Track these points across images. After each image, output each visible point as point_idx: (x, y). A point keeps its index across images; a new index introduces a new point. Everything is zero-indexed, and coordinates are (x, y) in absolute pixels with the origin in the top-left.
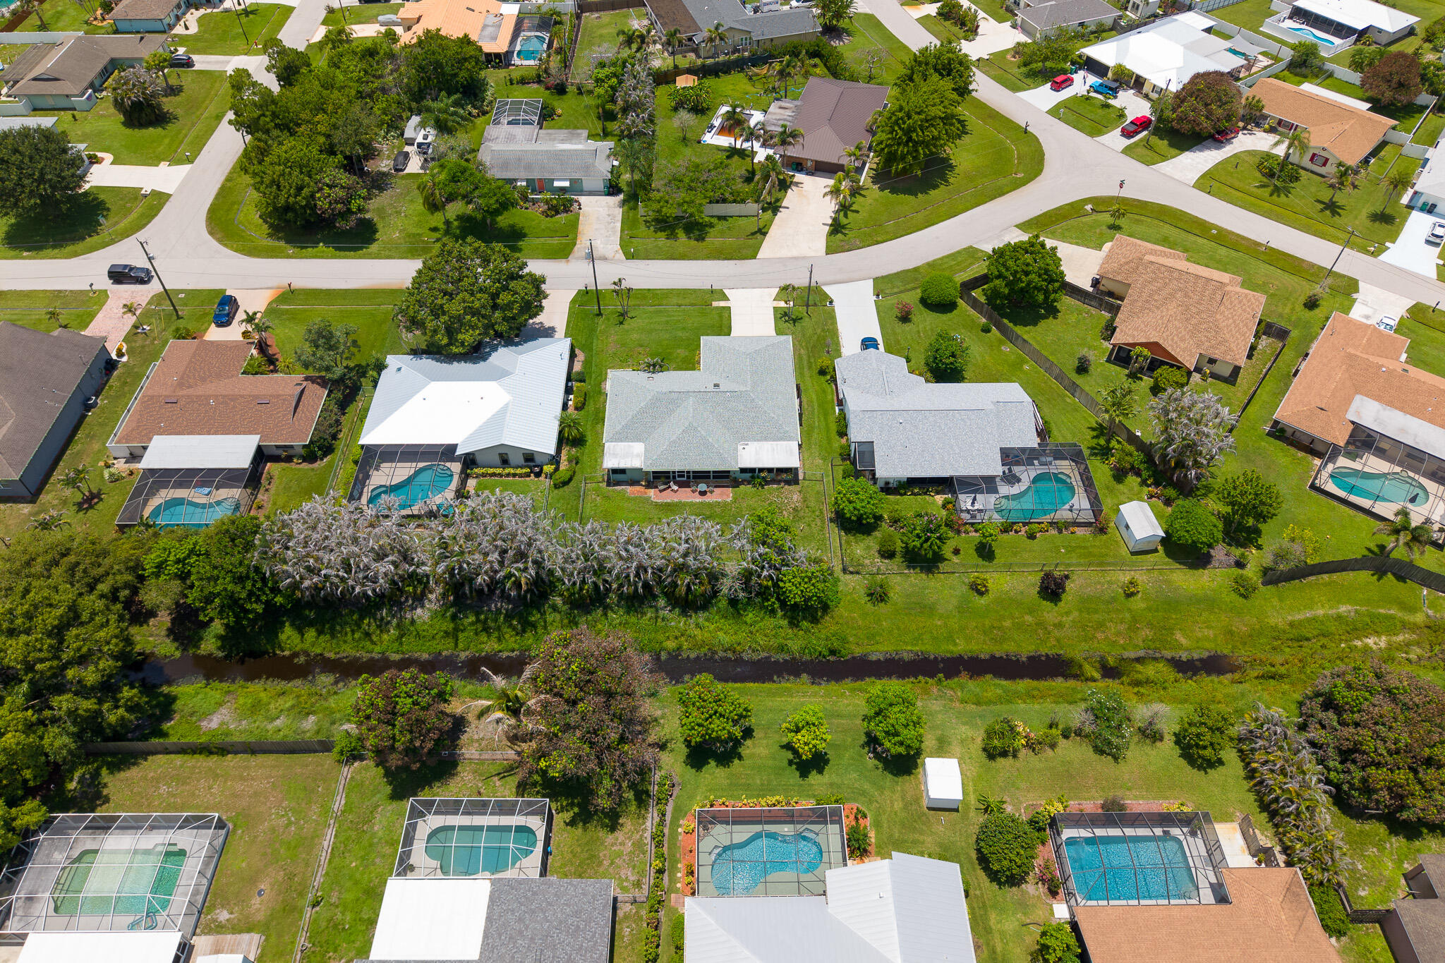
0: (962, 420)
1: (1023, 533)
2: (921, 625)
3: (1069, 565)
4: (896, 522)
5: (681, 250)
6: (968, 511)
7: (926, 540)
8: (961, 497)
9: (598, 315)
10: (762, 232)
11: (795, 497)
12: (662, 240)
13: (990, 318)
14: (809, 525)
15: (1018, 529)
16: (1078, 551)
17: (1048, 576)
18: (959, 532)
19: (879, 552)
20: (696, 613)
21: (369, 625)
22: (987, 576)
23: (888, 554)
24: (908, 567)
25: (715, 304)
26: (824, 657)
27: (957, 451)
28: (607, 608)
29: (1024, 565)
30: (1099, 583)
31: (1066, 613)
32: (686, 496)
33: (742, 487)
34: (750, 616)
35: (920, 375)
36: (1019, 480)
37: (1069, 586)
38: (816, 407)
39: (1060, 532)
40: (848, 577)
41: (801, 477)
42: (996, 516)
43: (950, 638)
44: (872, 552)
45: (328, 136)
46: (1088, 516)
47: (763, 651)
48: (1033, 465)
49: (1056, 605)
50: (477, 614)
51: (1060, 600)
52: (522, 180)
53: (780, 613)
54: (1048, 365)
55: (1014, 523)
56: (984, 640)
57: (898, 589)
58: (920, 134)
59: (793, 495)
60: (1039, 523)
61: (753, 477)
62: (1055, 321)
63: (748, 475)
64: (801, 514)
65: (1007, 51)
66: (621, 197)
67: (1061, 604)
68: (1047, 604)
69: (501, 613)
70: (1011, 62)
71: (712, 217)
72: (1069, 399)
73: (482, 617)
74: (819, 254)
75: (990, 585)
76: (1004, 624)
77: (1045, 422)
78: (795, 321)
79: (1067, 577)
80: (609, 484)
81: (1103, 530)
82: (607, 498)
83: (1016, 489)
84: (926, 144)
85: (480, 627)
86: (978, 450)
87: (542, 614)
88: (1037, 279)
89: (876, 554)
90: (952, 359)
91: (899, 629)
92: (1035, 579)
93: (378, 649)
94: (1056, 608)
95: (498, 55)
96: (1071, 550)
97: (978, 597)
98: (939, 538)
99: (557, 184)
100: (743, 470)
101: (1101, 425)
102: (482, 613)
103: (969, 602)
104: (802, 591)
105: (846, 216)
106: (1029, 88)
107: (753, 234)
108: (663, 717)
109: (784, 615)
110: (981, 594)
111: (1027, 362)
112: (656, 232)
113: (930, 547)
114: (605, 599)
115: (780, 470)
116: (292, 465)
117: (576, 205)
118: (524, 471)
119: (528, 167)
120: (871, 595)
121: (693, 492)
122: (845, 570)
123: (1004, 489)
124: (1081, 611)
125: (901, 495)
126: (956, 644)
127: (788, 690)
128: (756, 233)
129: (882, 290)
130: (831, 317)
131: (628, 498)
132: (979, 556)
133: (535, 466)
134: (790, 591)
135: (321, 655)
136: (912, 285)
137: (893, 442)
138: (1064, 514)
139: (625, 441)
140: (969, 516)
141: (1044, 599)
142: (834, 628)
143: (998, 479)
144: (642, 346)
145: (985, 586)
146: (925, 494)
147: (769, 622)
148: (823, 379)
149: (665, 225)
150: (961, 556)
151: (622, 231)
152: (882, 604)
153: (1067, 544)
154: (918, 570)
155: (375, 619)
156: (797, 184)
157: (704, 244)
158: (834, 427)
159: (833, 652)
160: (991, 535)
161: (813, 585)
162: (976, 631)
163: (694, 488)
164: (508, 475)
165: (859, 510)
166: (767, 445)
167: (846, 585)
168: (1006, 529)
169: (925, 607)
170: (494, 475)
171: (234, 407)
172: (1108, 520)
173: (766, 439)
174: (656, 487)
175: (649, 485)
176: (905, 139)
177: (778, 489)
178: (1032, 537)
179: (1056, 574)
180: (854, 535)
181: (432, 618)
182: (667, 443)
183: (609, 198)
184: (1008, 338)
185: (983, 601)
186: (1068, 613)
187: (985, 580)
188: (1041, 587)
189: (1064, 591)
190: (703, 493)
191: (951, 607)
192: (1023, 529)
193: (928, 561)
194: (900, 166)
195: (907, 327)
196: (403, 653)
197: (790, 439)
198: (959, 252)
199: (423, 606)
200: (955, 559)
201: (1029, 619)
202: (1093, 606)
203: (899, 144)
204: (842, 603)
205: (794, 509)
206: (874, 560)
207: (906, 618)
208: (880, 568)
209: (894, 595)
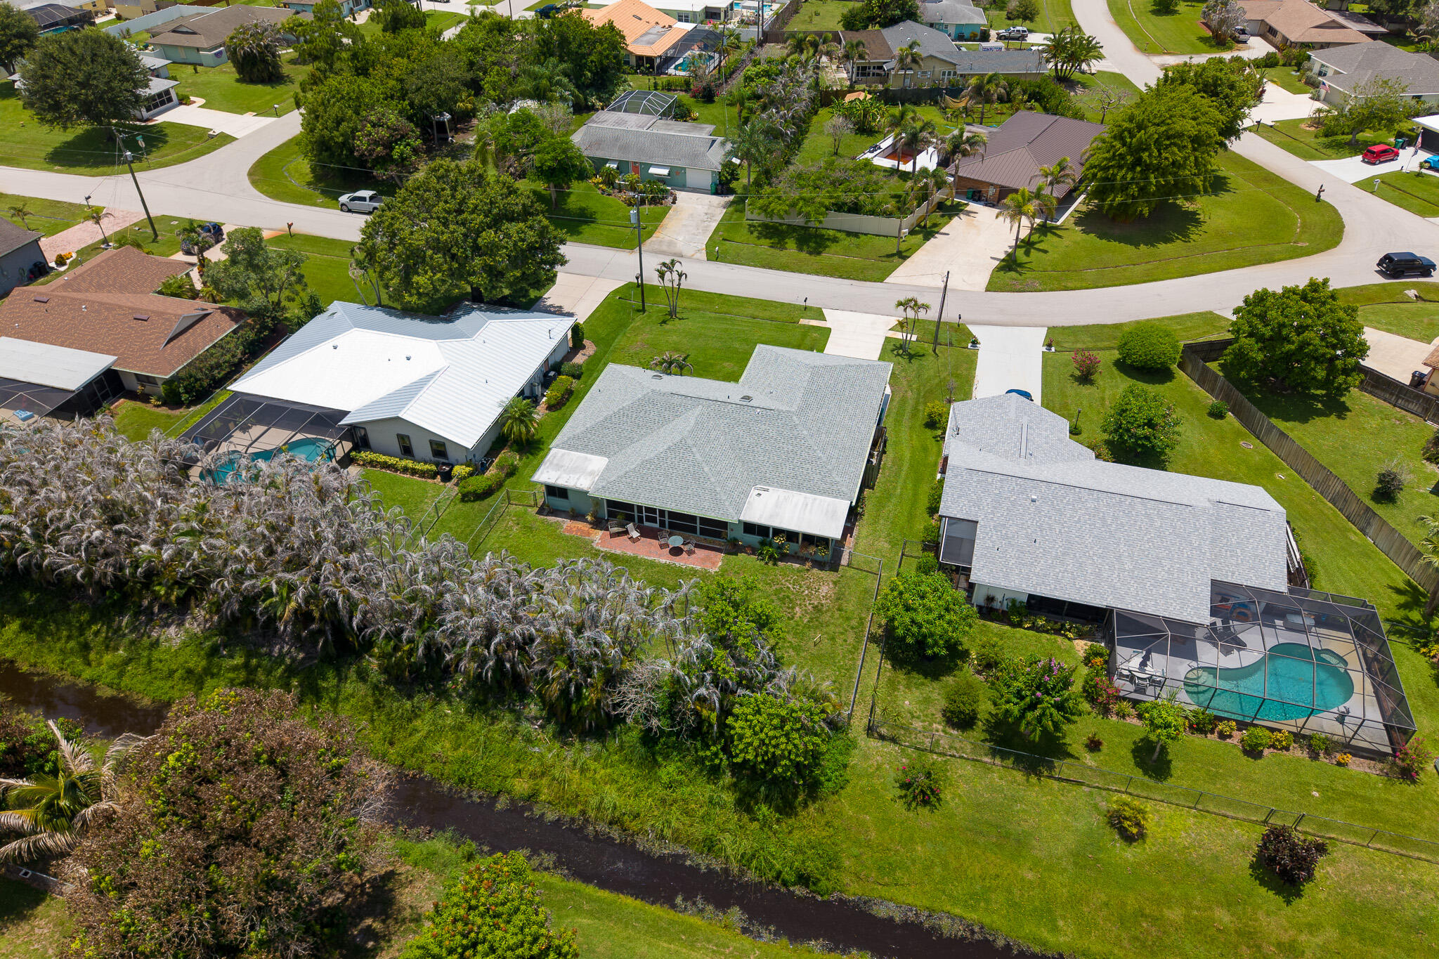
0: (1147, 516)
1: (1235, 741)
2: (993, 871)
3: (1326, 825)
4: (989, 666)
5: (784, 260)
6: (1131, 678)
7: (1032, 707)
8: (1122, 651)
9: (639, 311)
10: (902, 256)
11: (824, 590)
12: (764, 246)
13: (1227, 398)
14: (833, 639)
15: (1227, 730)
16: (1349, 802)
17: (1276, 836)
18: (1106, 711)
19: (944, 712)
20: (582, 741)
21: (97, 633)
22: (1149, 806)
23: (961, 720)
24: (994, 753)
25: (803, 321)
26: (785, 883)
27: (1128, 566)
28: (443, 694)
29: (1230, 803)
30: (1393, 880)
31: (1310, 925)
32: (651, 552)
33: (742, 556)
34: (669, 770)
35: (1092, 447)
36: (1241, 645)
37: (1324, 869)
38: (905, 468)
39: (1314, 756)
40: (874, 743)
41: (844, 561)
42: (1183, 696)
43: (1046, 913)
44: (931, 711)
45: (401, 81)
46: (1376, 736)
47: (676, 840)
48: (1274, 627)
49: (1288, 903)
50: (249, 656)
51: (1299, 895)
52: (613, 161)
53: (728, 779)
54: (1320, 477)
55: (1221, 719)
56: (1118, 936)
57: (963, 788)
58: (1155, 153)
59: (823, 585)
60: (1272, 730)
61: (763, 544)
62: (1339, 422)
63: (755, 539)
64: (826, 618)
65: (1302, 120)
66: (731, 198)
67: (1301, 904)
68: (1266, 895)
69: (282, 662)
70: (1306, 132)
71: (840, 231)
72: (1355, 535)
73: (254, 661)
74: (976, 289)
75: (1150, 825)
76: (1167, 912)
77: (1305, 559)
78: (911, 357)
79: (1321, 849)
80: (540, 512)
81: (1408, 775)
82: (529, 529)
83: (1232, 661)
84: (1160, 170)
85: (243, 675)
86: (1169, 572)
87: (340, 681)
88: (1317, 341)
89: (939, 716)
90: (1147, 431)
91: (945, 866)
92: (1253, 836)
93: (88, 673)
94: (1289, 910)
95: (650, 60)
96: (1333, 796)
97: (1120, 844)
98: (1060, 707)
99: (652, 170)
100: (749, 528)
101: (1414, 588)
102: (259, 656)
103: (1100, 849)
104: (762, 742)
105: (1027, 253)
106: (1329, 158)
107: (888, 256)
109: (735, 785)
110: (1129, 839)
111: (1282, 470)
112: (759, 238)
113: (1039, 720)
114: (446, 679)
115: (810, 539)
116: (149, 408)
117: (670, 199)
118: (427, 467)
119: (624, 148)
120: (906, 786)
121: (662, 546)
122: (870, 730)
123: (1209, 654)
124: (1344, 931)
125: (1013, 625)
126: (1055, 929)
127: (691, 930)
128: (893, 255)
129: (1058, 343)
130: (971, 362)
131: (559, 536)
132: (1138, 765)
133: (444, 464)
134: (741, 737)
135: (12, 662)
136: (1106, 344)
137: (1015, 528)
138: (1324, 724)
139: (583, 450)
140: (1131, 687)
141: (1262, 883)
142: (817, 833)
143: (1200, 633)
145: (1138, 824)
146: (1057, 632)
147: (703, 790)
148: (929, 433)
149: (774, 233)
150: (1101, 756)
151: (716, 231)
152: (924, 811)
153: (1326, 783)
154: (1009, 762)
155: (109, 627)
156: (968, 213)
157: (818, 258)
158: (924, 503)
159: (803, 879)
160: (1167, 726)
161: (787, 735)
162: (1105, 912)
163: (662, 541)
164: (405, 470)
165: (920, 626)
166: (798, 498)
167: (866, 757)
168: (1201, 726)
169: (1007, 836)
170: (385, 466)
171: (106, 318)
172: (1423, 756)
173: (799, 488)
174: (607, 529)
175: (598, 524)
176: (1129, 159)
177: (799, 571)
178: (1253, 752)
179: (1297, 837)
180: (908, 673)
181: (185, 645)
182: (639, 462)
183: (715, 197)
184: (1254, 432)
185: (1129, 854)
186: (1313, 928)
187: (1140, 811)
188: (1259, 856)
189: (1310, 877)
190: (676, 552)
191: (1060, 850)
192: (1235, 733)
193: (1032, 747)
194: (1119, 199)
195: (1086, 390)
196: (119, 689)
197: (839, 495)
198: (1189, 316)
199: (180, 624)
200: (1089, 759)
201: (1223, 916)
202: (1374, 926)
203: (1120, 167)
204: (849, 789)
205: (815, 607)
206: (931, 724)
207: (964, 850)
208: (938, 741)
209: (953, 799)
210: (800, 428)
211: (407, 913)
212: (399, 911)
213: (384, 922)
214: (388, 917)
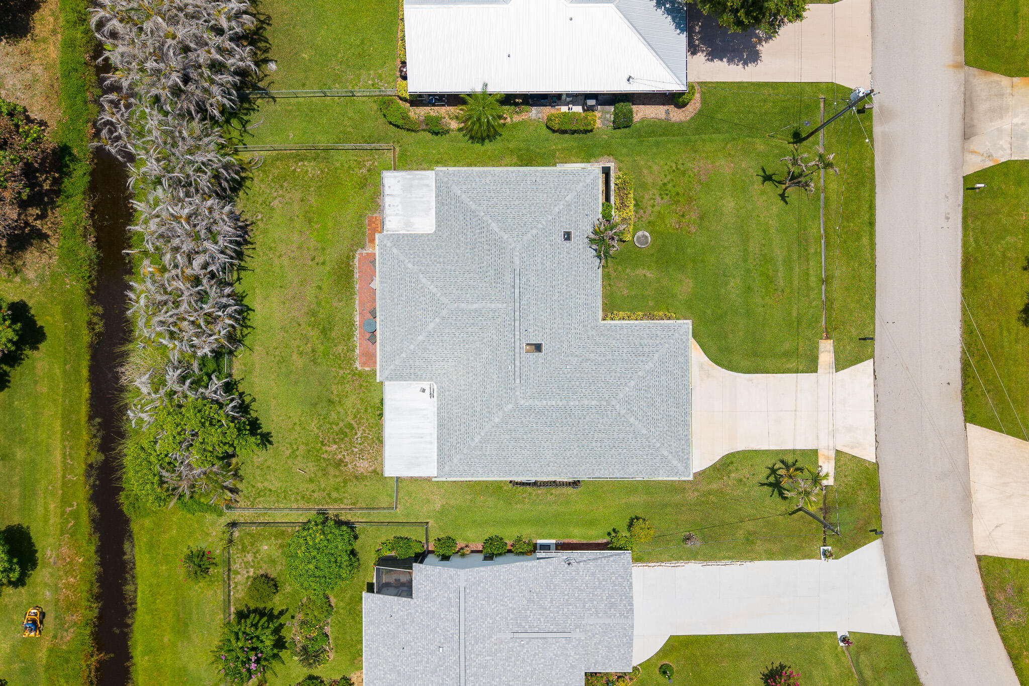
19: (265, 575)
24: (238, 612)
25: (829, 343)
40: (224, 528)
43: (149, 651)
44: (265, 566)
57: (208, 594)
64: (332, 471)
74: (979, 546)
89: (261, 572)
91: (158, 585)
108: (25, 280)
120: (201, 554)
122: (235, 525)
126: (143, 654)
139: (437, 202)
144: (702, 218)
152: (187, 568)
157: (1012, 324)
166: (431, 428)
167: (213, 524)
169: (185, 625)
173: (441, 426)
191: (184, 659)
197: (439, 465)
204: (189, 516)
205: (341, 461)
206: (252, 567)
207: (170, 597)
208: (239, 573)
209: (200, 587)
210: (500, 413)
211: (19, 263)
212: (18, 258)
213: (7, 252)
214: (11, 253)
